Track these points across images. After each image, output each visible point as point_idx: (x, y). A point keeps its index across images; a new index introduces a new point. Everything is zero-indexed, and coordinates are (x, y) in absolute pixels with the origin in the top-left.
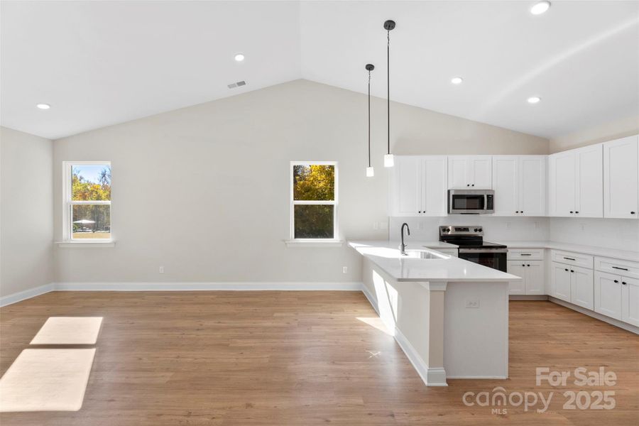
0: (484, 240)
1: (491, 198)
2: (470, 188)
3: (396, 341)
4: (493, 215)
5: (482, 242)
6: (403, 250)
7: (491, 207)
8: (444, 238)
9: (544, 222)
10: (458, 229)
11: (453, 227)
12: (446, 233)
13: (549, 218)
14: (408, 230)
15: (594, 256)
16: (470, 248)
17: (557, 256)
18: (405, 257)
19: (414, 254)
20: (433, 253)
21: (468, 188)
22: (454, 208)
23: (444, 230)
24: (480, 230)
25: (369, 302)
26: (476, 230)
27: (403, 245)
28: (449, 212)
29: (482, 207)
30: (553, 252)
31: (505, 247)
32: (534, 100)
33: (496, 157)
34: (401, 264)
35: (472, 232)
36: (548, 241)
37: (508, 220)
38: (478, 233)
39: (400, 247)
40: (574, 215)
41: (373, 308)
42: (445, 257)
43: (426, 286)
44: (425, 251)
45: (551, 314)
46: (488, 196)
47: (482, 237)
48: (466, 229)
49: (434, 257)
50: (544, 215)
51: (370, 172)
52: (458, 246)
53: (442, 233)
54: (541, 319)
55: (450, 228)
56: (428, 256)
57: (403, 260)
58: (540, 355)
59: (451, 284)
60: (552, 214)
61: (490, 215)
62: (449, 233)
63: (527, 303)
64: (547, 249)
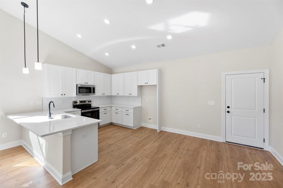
0: (92, 105)
1: (94, 89)
2: (86, 84)
3: (44, 168)
4: (95, 95)
5: (91, 106)
6: (50, 116)
7: (94, 92)
8: (75, 107)
9: (111, 97)
10: (81, 102)
11: (79, 101)
12: (76, 104)
13: (112, 96)
14: (54, 105)
15: (122, 107)
16: (86, 110)
17: (114, 109)
18: (52, 120)
19: (57, 117)
20: (68, 115)
21: (85, 84)
22: (79, 93)
23: (75, 103)
24: (90, 102)
25: (27, 151)
26: (89, 102)
27: (50, 114)
28: (77, 94)
29: (90, 92)
30: (113, 107)
31: (99, 108)
32: (107, 54)
33: (96, 73)
34: (49, 124)
35: (87, 103)
36: (112, 104)
37: (100, 97)
38: (89, 103)
39: (48, 115)
40: (118, 95)
41: (30, 154)
42: (74, 116)
43: (61, 134)
44: (64, 114)
45: (112, 129)
46: (93, 88)
47: (91, 105)
48: (85, 102)
49: (69, 117)
50: (110, 95)
51: (26, 71)
52: (81, 110)
53: (74, 104)
54: (109, 132)
55: (78, 102)
56: (66, 117)
57: (50, 122)
58: (108, 146)
59: (74, 130)
60: (113, 94)
61: (94, 95)
62: (78, 104)
63: (106, 127)
64: (111, 107)
